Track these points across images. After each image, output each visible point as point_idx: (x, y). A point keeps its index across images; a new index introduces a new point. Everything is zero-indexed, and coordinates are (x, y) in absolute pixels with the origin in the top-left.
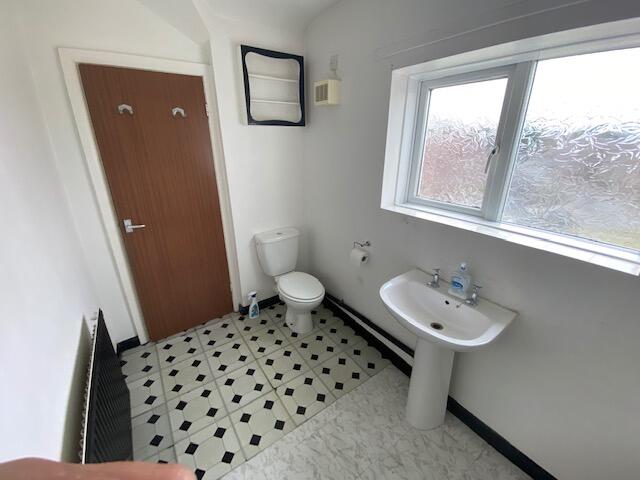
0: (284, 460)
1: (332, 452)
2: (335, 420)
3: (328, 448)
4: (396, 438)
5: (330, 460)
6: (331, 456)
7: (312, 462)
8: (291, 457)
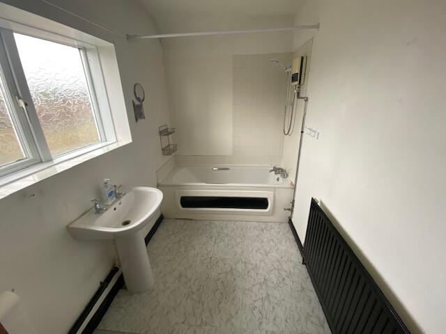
0: (232, 324)
1: (203, 305)
2: (183, 323)
3: (203, 310)
4: (168, 285)
5: (208, 303)
6: (205, 305)
7: (217, 310)
8: (227, 322)
